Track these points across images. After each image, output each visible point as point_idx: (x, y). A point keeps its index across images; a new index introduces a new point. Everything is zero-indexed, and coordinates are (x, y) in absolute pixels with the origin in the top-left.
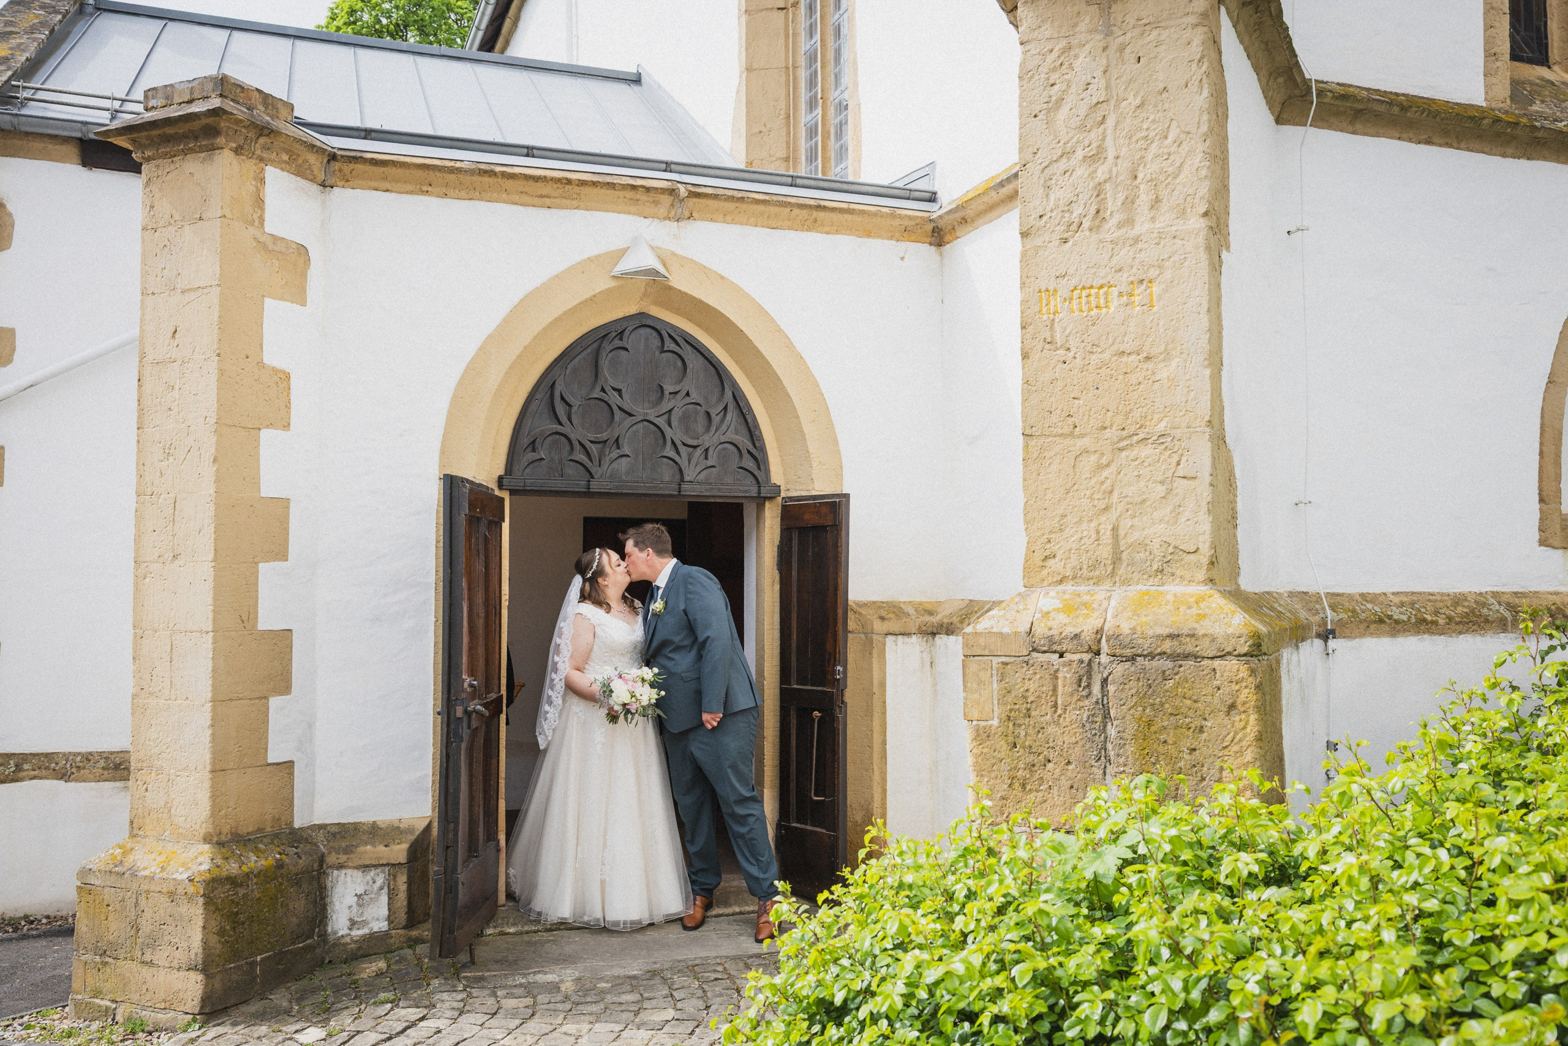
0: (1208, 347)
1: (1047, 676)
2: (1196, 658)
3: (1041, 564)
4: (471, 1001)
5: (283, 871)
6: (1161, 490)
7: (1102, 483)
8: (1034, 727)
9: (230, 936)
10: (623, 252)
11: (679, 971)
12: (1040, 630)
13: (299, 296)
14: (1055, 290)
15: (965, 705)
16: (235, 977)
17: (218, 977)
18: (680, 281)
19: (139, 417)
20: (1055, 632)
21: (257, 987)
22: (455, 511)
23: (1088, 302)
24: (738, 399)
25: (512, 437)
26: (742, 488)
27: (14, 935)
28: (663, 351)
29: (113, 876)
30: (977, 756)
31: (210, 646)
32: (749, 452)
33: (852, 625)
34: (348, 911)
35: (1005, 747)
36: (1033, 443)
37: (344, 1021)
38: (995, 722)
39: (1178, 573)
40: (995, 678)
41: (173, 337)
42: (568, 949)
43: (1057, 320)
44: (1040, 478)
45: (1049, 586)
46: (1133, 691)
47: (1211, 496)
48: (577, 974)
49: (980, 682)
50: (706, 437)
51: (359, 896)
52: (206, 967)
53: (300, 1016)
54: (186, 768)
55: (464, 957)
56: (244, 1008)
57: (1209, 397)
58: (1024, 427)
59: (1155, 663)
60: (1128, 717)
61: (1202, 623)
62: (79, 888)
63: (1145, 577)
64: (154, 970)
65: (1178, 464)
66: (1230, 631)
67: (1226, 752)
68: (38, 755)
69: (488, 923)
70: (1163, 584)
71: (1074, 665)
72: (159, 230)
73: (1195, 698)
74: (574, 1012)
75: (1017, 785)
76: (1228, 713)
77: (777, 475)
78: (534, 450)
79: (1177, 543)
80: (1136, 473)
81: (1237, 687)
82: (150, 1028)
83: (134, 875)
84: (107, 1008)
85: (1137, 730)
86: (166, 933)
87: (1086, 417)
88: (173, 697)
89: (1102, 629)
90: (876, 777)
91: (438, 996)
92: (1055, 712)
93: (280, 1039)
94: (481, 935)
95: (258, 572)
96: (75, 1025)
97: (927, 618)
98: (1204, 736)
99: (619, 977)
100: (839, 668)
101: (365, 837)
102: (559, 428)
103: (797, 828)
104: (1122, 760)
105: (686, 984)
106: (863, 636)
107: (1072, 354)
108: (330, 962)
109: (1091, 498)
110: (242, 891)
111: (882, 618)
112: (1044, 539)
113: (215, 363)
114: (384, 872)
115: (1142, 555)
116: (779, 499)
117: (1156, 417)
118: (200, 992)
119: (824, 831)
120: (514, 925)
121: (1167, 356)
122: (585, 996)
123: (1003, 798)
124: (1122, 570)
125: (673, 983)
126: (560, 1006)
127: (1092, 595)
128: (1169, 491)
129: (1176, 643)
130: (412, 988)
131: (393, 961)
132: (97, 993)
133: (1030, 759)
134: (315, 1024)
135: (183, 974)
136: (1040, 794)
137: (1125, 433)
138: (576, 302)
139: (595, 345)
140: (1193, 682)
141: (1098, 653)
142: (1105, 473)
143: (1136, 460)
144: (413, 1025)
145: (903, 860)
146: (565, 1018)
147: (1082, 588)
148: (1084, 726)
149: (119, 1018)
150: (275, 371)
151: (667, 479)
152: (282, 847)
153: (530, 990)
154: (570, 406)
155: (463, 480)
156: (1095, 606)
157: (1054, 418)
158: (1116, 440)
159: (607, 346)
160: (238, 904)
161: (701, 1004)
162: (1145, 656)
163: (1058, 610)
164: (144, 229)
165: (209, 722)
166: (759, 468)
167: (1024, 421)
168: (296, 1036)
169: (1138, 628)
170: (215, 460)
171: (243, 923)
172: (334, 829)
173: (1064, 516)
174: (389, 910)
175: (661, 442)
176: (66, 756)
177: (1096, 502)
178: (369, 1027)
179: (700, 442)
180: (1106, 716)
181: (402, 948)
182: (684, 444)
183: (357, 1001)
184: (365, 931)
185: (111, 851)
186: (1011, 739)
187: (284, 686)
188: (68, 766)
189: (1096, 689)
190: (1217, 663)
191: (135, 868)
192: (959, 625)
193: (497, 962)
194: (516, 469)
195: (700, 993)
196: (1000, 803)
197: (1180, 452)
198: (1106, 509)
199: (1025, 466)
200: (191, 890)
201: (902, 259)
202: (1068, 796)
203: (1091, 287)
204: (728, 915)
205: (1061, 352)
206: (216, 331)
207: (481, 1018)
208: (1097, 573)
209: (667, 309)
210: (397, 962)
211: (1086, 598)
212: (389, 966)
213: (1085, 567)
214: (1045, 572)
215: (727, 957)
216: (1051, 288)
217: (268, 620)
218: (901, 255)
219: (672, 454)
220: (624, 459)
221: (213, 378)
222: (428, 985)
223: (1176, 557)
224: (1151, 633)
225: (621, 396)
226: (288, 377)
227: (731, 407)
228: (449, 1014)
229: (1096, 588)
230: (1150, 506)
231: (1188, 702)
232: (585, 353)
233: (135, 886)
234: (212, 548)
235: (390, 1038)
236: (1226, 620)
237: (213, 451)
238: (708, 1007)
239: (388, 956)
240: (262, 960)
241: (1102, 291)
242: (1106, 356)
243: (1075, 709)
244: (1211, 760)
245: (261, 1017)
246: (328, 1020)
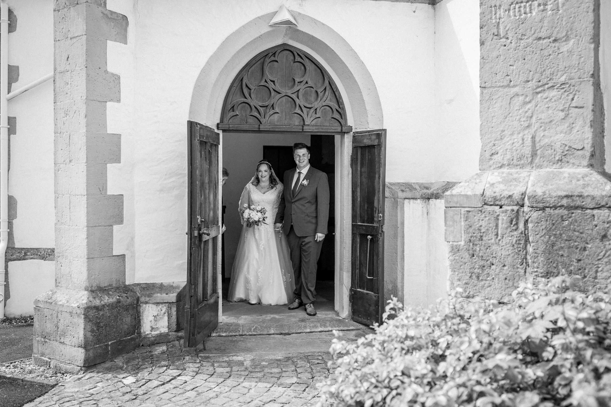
0: (593, 31)
1: (493, 218)
2: (582, 208)
3: (490, 157)
4: (202, 368)
5: (120, 304)
6: (562, 115)
7: (526, 112)
8: (484, 246)
9: (96, 333)
10: (275, 13)
11: (301, 358)
12: (488, 193)
13: (124, 40)
14: (500, 6)
15: (445, 233)
16: (99, 351)
17: (91, 351)
18: (302, 27)
19: (54, 98)
20: (497, 194)
21: (109, 356)
22: (193, 138)
23: (520, 11)
24: (332, 84)
25: (223, 105)
26: (333, 128)
27: (25, 324)
28: (295, 62)
29: (48, 304)
30: (451, 261)
31: (86, 202)
32: (337, 110)
33: (387, 194)
34: (150, 323)
35: (468, 256)
36: (486, 91)
37: (144, 374)
38: (462, 243)
39: (571, 161)
40: (462, 219)
41: (67, 60)
42: (249, 345)
43: (501, 23)
44: (490, 110)
45: (494, 169)
46: (544, 227)
47: (592, 117)
48: (252, 357)
49: (454, 221)
50: (316, 103)
51: (155, 316)
52: (86, 346)
53: (126, 371)
54: (77, 257)
55: (200, 346)
56: (103, 365)
57: (593, 60)
58: (481, 83)
59: (557, 211)
60: (540, 241)
61: (586, 189)
62: (35, 308)
63: (551, 164)
64: (64, 346)
65: (573, 99)
66: (604, 193)
67: (600, 262)
68: (33, 249)
69: (213, 330)
70: (561, 168)
71: (509, 212)
72: (60, 11)
73: (581, 231)
74: (249, 376)
75: (474, 277)
76: (602, 240)
77: (350, 122)
78: (233, 111)
79: (571, 145)
80: (547, 106)
81: (608, 225)
82: (63, 372)
83: (56, 304)
84: (47, 362)
85: (545, 249)
86: (69, 330)
87: (517, 76)
88: (71, 225)
89: (525, 192)
90: (399, 267)
91: (187, 365)
92: (497, 238)
93: (116, 381)
94: (209, 336)
95: (107, 168)
96: (34, 368)
97: (425, 191)
98: (587, 252)
99: (272, 360)
100: (380, 215)
101: (157, 290)
102: (245, 100)
103: (360, 291)
104: (536, 265)
105: (303, 365)
106: (393, 200)
107: (509, 41)
108: (143, 345)
109: (519, 120)
110: (101, 313)
111: (403, 191)
112: (491, 144)
113: (85, 71)
114: (165, 306)
115: (549, 152)
116: (352, 133)
117: (560, 73)
118: (83, 357)
119: (373, 293)
120: (225, 332)
121: (567, 38)
122: (255, 368)
123: (466, 284)
124: (537, 161)
125: (297, 364)
126: (243, 373)
127: (519, 174)
128: (567, 116)
129: (570, 200)
130: (176, 360)
131: (170, 346)
132: (43, 355)
133: (482, 263)
134: (132, 375)
135: (76, 348)
136: (487, 282)
137: (540, 84)
138: (253, 39)
139: (262, 60)
140: (580, 222)
141: (523, 206)
142: (529, 106)
143: (546, 98)
144: (174, 378)
145: (409, 322)
146: (244, 379)
147: (513, 171)
148: (513, 246)
149: (51, 366)
150: (113, 75)
151: (297, 123)
152: (120, 293)
153: (230, 364)
154: (250, 89)
155: (197, 123)
156: (521, 180)
157: (498, 77)
158: (535, 87)
159: (268, 60)
160: (100, 318)
161: (310, 376)
162: (551, 208)
163: (499, 182)
164: (54, 11)
165: (86, 237)
166: (342, 118)
167: (481, 80)
168: (123, 380)
169: (547, 192)
170: (86, 117)
171: (102, 327)
172: (144, 286)
173: (503, 131)
174: (168, 323)
175: (294, 105)
176: (44, 250)
177: (522, 123)
178: (155, 378)
179: (313, 106)
180: (527, 240)
181: (174, 341)
182: (305, 107)
183: (152, 365)
184: (158, 332)
185: (47, 293)
186: (471, 252)
187: (120, 221)
188: (45, 254)
189: (521, 226)
190: (595, 212)
191: (56, 301)
192: (442, 194)
193: (216, 349)
194: (225, 119)
195: (309, 370)
196: (465, 286)
197: (574, 93)
198: (528, 127)
199: (481, 104)
200: (79, 311)
201: (414, 12)
202: (503, 283)
203: (522, 2)
204: (325, 332)
205: (504, 40)
206: (85, 56)
207: (206, 377)
208: (522, 162)
209: (297, 41)
210: (171, 347)
211: (516, 176)
212: (167, 349)
213: (515, 159)
214: (491, 162)
215: (324, 352)
216: (498, 5)
217: (112, 190)
218: (414, 10)
219: (299, 112)
220: (276, 115)
221: (84, 78)
222: (184, 359)
223: (570, 152)
224: (554, 194)
225: (274, 84)
226: (119, 78)
227: (328, 88)
228: (191, 374)
229: (521, 170)
230: (555, 124)
231: (577, 234)
232: (257, 63)
233: (56, 308)
234: (85, 157)
235: (163, 384)
236: (601, 187)
237: (85, 112)
238: (313, 378)
239: (168, 344)
240: (111, 344)
241: (528, 4)
242: (530, 40)
243: (508, 236)
244: (590, 266)
245: (109, 370)
246: (138, 373)
